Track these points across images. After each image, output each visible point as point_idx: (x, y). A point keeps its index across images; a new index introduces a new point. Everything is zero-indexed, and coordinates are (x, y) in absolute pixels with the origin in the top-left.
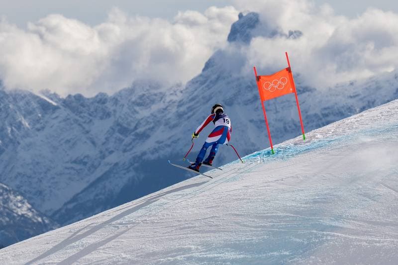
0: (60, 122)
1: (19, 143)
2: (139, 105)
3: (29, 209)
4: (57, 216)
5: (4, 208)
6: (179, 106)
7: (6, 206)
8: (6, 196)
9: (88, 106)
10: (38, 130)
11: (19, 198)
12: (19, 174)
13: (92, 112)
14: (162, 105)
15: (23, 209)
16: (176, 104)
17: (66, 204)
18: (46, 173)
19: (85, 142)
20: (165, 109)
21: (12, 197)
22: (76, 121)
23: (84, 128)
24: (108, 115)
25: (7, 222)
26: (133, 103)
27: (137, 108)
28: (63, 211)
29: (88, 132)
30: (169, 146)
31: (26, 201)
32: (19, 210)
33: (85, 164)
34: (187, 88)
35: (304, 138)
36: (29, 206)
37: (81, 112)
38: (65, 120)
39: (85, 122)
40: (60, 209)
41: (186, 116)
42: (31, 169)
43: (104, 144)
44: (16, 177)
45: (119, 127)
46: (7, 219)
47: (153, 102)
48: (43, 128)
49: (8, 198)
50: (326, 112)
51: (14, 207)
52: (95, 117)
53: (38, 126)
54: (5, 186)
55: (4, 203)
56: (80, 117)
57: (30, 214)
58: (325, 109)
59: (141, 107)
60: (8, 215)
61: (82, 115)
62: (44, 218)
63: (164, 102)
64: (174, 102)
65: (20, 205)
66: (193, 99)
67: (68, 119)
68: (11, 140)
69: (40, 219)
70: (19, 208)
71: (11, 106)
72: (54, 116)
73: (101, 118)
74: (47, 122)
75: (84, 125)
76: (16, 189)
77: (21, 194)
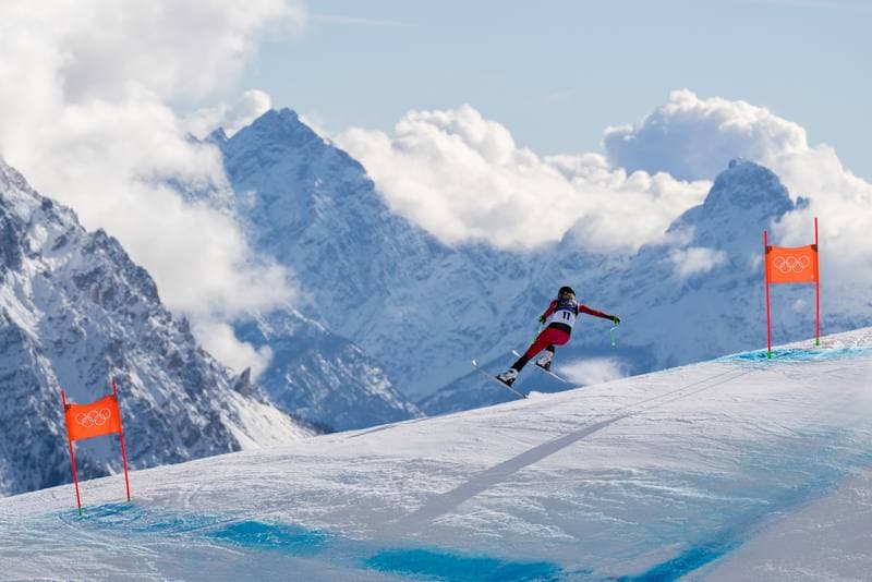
0: (452, 273)
1: (389, 293)
2: (568, 266)
3: (389, 389)
4: (427, 404)
5: (353, 380)
6: (623, 278)
7: (356, 378)
8: (358, 366)
9: (496, 257)
10: (419, 279)
11: (377, 370)
12: (383, 336)
13: (501, 267)
14: (600, 273)
15: (380, 388)
16: (621, 274)
17: (440, 390)
18: (420, 341)
19: (482, 307)
20: (604, 279)
21: (366, 368)
22: (475, 275)
23: (484, 287)
24: (522, 274)
25: (353, 401)
26: (560, 263)
27: (564, 271)
28: (436, 399)
29: (488, 293)
30: (600, 332)
31: (385, 377)
32: (374, 387)
33: (478, 337)
34: (639, 255)
35: (817, 344)
36: (389, 384)
37: (484, 264)
38: (458, 271)
39: (486, 279)
40: (432, 397)
41: (631, 294)
42: (400, 333)
43: (509, 314)
44: (378, 340)
45: (534, 293)
46: (355, 398)
47: (588, 265)
48: (427, 277)
49: (361, 368)
50: (832, 320)
51: (368, 382)
52: (502, 273)
53: (420, 273)
54: (359, 351)
55: (354, 375)
56: (482, 270)
57: (389, 396)
58: (831, 316)
59: (571, 270)
60: (357, 392)
61: (484, 268)
62: (408, 404)
63: (604, 269)
64: (617, 272)
65: (375, 380)
66: (646, 272)
67: (465, 270)
68: (378, 286)
69: (400, 405)
70: (375, 384)
71: (386, 239)
72: (445, 262)
73: (511, 277)
74: (433, 269)
75: (486, 283)
76: (373, 357)
77: (381, 366)
